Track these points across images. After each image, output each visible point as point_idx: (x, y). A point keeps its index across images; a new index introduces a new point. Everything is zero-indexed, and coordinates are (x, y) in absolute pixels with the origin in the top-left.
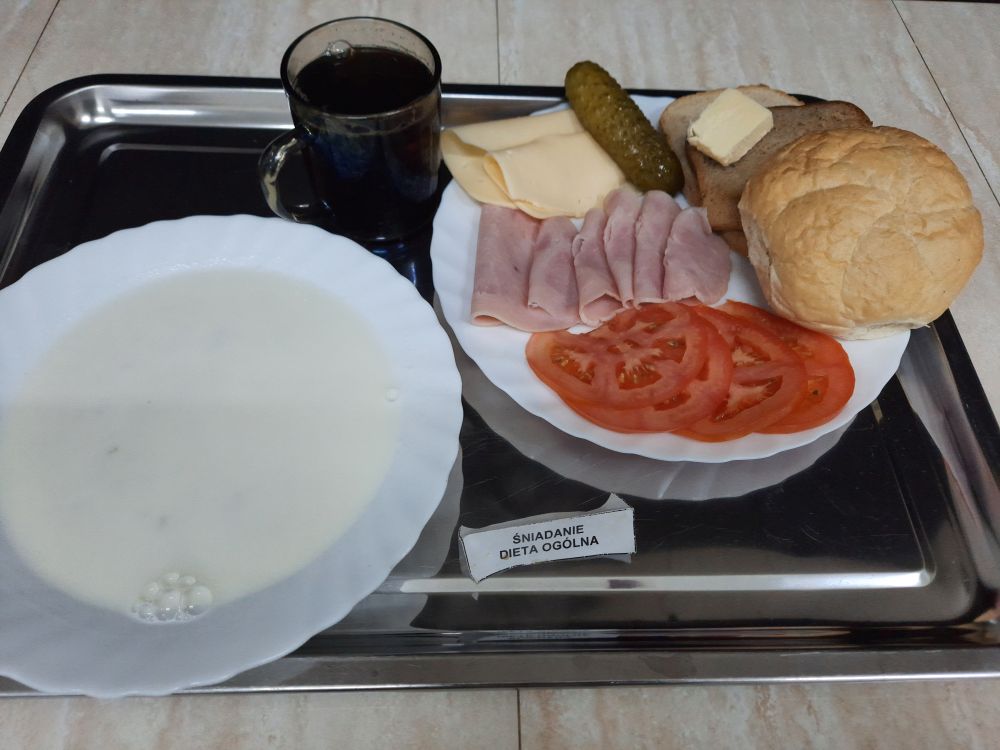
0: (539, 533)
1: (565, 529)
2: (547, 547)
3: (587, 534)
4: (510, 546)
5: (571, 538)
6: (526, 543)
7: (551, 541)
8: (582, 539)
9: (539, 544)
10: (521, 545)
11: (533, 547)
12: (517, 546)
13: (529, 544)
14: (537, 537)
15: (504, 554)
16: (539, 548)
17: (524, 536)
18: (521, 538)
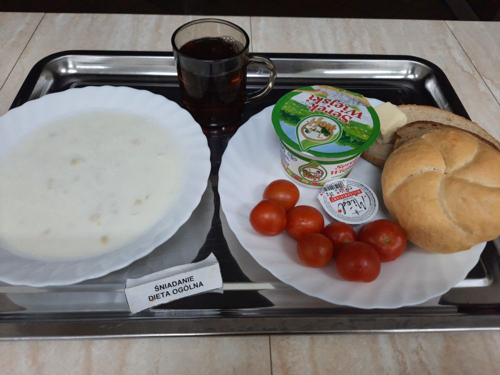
0: (169, 284)
1: (183, 280)
2: (175, 292)
3: (196, 280)
4: (155, 293)
5: (188, 284)
6: (163, 290)
7: (177, 287)
8: (194, 284)
9: (170, 290)
10: (160, 291)
11: (167, 292)
12: (157, 293)
13: (165, 291)
14: (168, 286)
15: (151, 298)
16: (171, 292)
17: (160, 286)
18: (159, 288)
